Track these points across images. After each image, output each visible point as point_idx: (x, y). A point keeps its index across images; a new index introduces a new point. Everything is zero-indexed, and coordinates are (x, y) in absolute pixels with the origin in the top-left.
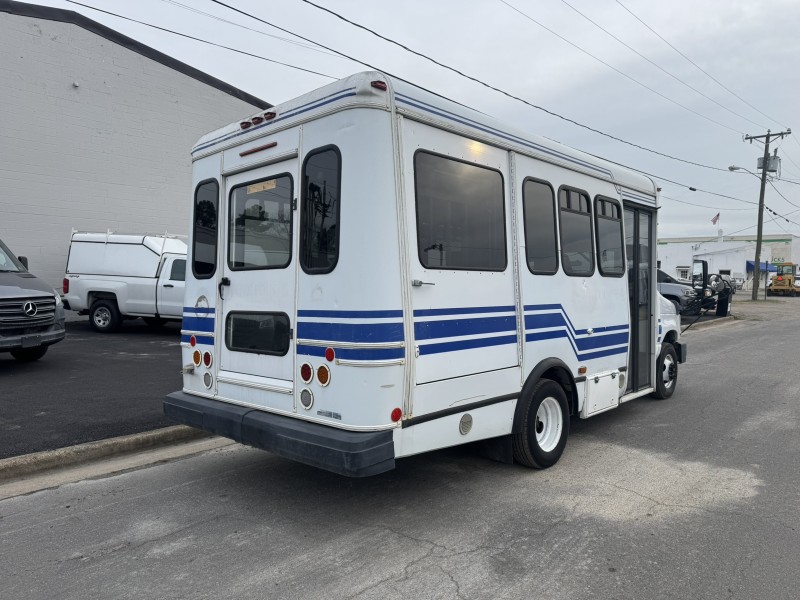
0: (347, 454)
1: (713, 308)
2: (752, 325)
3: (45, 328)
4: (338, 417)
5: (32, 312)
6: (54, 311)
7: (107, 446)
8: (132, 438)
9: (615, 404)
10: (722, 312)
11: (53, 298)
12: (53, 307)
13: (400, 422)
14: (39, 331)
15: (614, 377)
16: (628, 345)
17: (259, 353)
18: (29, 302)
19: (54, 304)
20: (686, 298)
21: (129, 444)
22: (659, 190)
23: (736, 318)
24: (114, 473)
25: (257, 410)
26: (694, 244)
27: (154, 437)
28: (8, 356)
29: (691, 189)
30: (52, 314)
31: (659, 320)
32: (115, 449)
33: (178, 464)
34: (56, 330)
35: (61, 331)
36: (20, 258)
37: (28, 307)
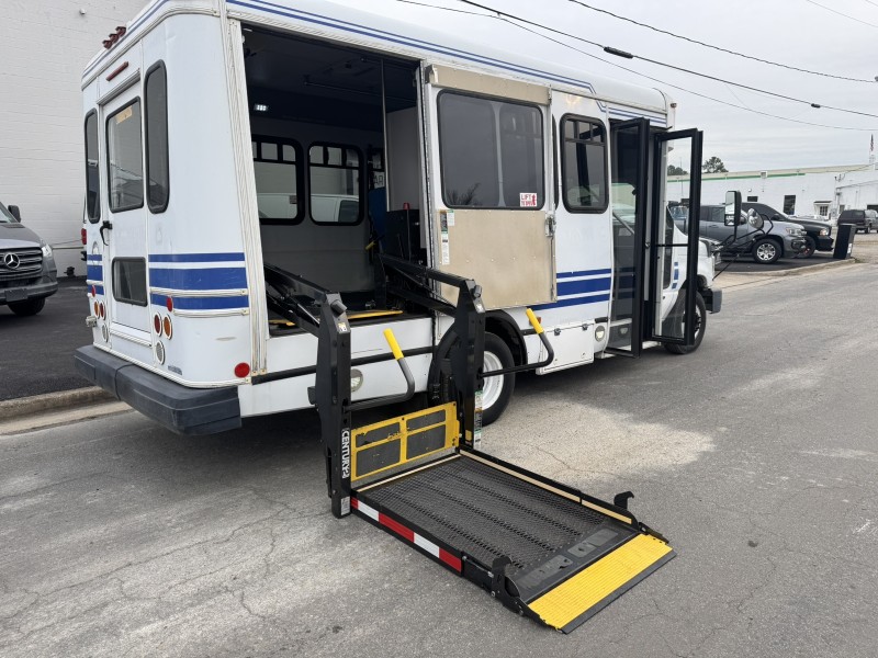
0: (174, 412)
1: (830, 249)
2: (872, 269)
3: (33, 281)
4: (178, 371)
5: (14, 264)
6: (40, 262)
7: (39, 401)
8: (68, 394)
9: (589, 359)
10: (841, 254)
11: (39, 249)
12: (40, 259)
13: (249, 378)
14: (27, 284)
15: (585, 329)
16: (610, 292)
18: (10, 253)
19: (41, 255)
20: (791, 238)
21: (64, 400)
22: (673, 106)
23: (857, 261)
24: (34, 429)
25: (134, 365)
26: (837, 174)
27: (92, 393)
28: (6, 309)
29: (813, 105)
30: (39, 266)
31: (676, 264)
32: (48, 405)
33: (104, 420)
34: (45, 282)
35: (51, 284)
36: (10, 208)
37: (8, 259)
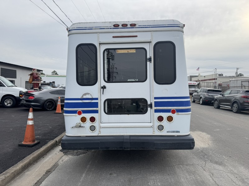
0: (192, 142)
4: (179, 132)
17: (128, 114)
25: (131, 136)
